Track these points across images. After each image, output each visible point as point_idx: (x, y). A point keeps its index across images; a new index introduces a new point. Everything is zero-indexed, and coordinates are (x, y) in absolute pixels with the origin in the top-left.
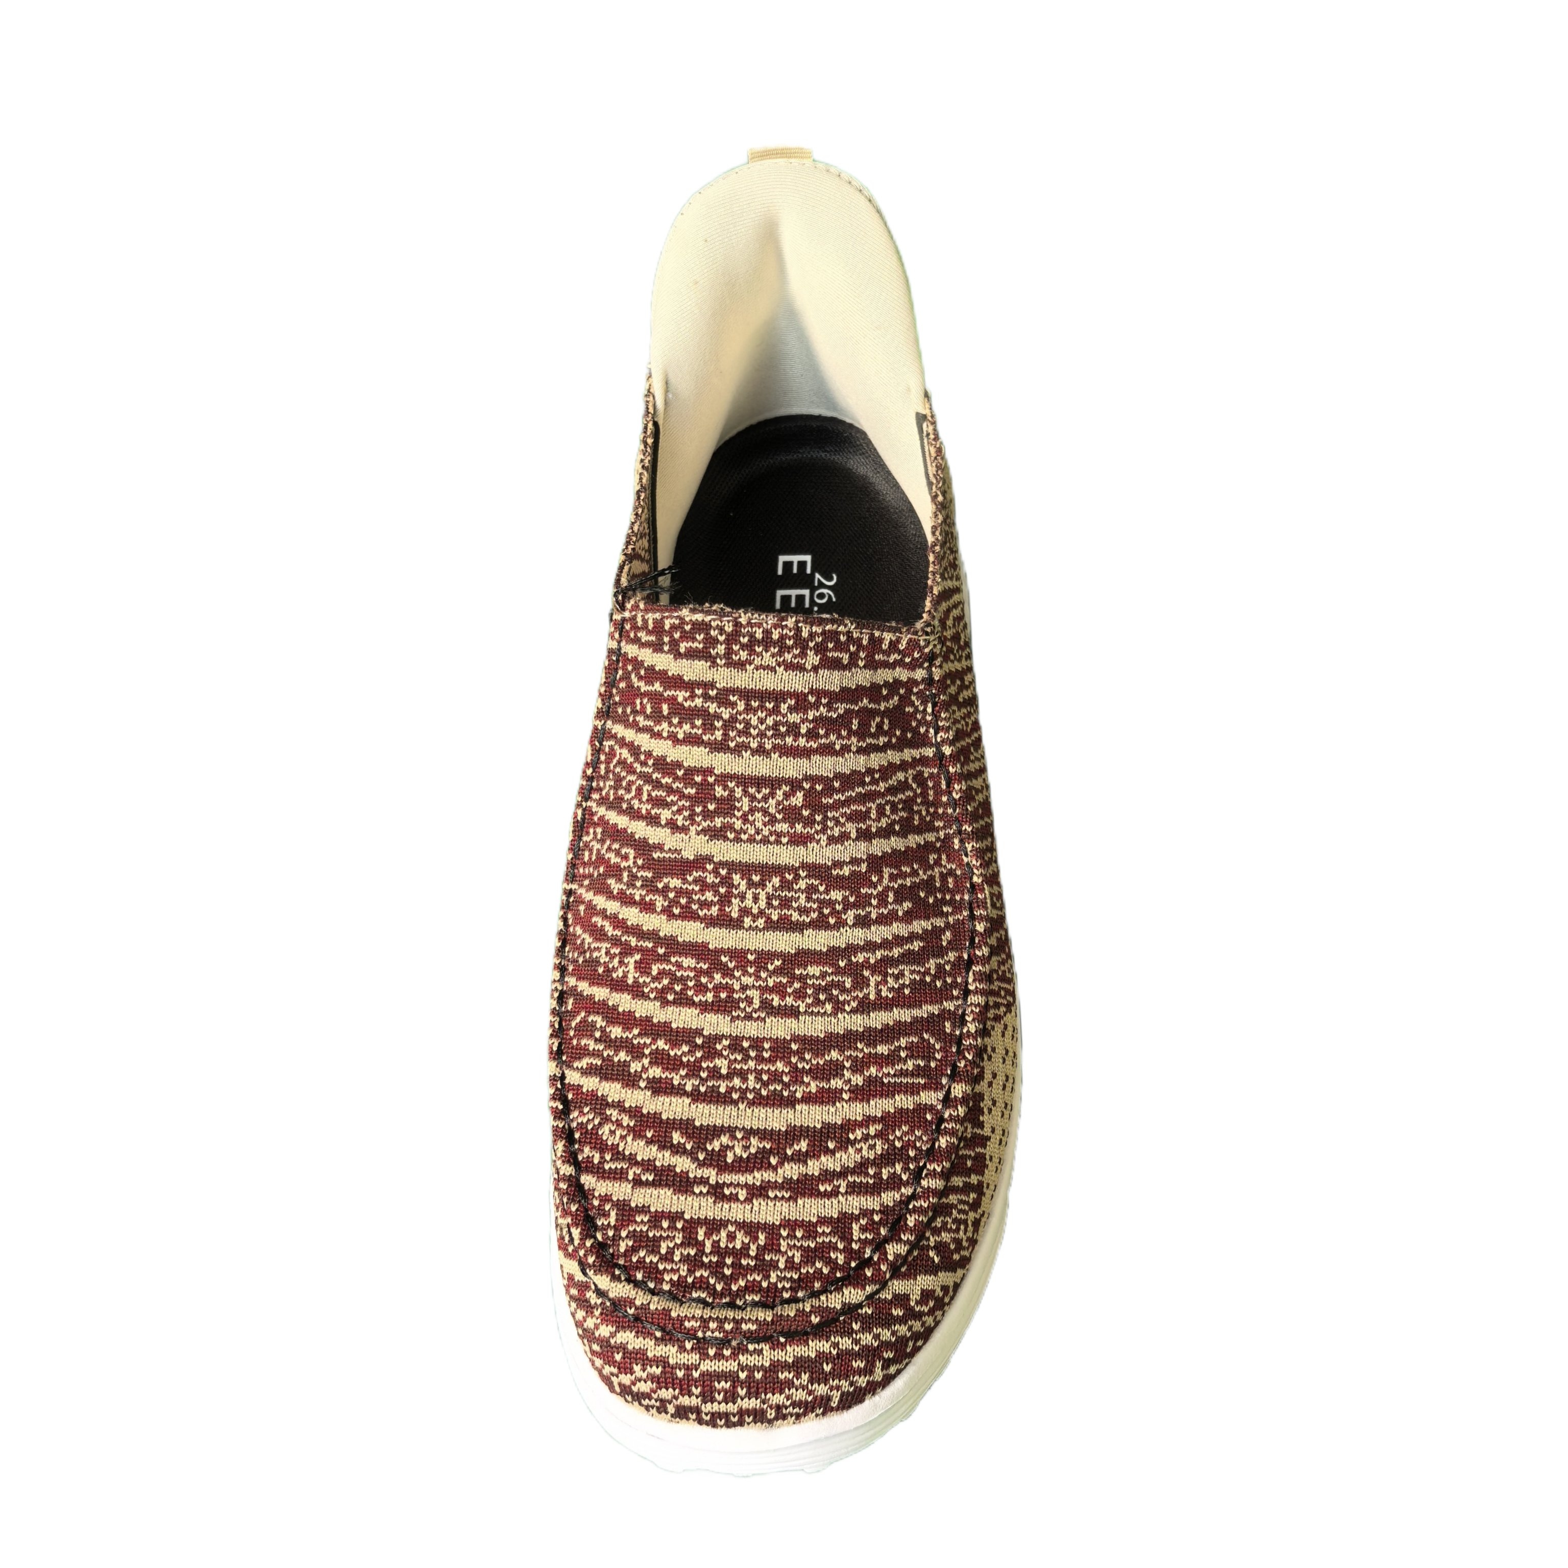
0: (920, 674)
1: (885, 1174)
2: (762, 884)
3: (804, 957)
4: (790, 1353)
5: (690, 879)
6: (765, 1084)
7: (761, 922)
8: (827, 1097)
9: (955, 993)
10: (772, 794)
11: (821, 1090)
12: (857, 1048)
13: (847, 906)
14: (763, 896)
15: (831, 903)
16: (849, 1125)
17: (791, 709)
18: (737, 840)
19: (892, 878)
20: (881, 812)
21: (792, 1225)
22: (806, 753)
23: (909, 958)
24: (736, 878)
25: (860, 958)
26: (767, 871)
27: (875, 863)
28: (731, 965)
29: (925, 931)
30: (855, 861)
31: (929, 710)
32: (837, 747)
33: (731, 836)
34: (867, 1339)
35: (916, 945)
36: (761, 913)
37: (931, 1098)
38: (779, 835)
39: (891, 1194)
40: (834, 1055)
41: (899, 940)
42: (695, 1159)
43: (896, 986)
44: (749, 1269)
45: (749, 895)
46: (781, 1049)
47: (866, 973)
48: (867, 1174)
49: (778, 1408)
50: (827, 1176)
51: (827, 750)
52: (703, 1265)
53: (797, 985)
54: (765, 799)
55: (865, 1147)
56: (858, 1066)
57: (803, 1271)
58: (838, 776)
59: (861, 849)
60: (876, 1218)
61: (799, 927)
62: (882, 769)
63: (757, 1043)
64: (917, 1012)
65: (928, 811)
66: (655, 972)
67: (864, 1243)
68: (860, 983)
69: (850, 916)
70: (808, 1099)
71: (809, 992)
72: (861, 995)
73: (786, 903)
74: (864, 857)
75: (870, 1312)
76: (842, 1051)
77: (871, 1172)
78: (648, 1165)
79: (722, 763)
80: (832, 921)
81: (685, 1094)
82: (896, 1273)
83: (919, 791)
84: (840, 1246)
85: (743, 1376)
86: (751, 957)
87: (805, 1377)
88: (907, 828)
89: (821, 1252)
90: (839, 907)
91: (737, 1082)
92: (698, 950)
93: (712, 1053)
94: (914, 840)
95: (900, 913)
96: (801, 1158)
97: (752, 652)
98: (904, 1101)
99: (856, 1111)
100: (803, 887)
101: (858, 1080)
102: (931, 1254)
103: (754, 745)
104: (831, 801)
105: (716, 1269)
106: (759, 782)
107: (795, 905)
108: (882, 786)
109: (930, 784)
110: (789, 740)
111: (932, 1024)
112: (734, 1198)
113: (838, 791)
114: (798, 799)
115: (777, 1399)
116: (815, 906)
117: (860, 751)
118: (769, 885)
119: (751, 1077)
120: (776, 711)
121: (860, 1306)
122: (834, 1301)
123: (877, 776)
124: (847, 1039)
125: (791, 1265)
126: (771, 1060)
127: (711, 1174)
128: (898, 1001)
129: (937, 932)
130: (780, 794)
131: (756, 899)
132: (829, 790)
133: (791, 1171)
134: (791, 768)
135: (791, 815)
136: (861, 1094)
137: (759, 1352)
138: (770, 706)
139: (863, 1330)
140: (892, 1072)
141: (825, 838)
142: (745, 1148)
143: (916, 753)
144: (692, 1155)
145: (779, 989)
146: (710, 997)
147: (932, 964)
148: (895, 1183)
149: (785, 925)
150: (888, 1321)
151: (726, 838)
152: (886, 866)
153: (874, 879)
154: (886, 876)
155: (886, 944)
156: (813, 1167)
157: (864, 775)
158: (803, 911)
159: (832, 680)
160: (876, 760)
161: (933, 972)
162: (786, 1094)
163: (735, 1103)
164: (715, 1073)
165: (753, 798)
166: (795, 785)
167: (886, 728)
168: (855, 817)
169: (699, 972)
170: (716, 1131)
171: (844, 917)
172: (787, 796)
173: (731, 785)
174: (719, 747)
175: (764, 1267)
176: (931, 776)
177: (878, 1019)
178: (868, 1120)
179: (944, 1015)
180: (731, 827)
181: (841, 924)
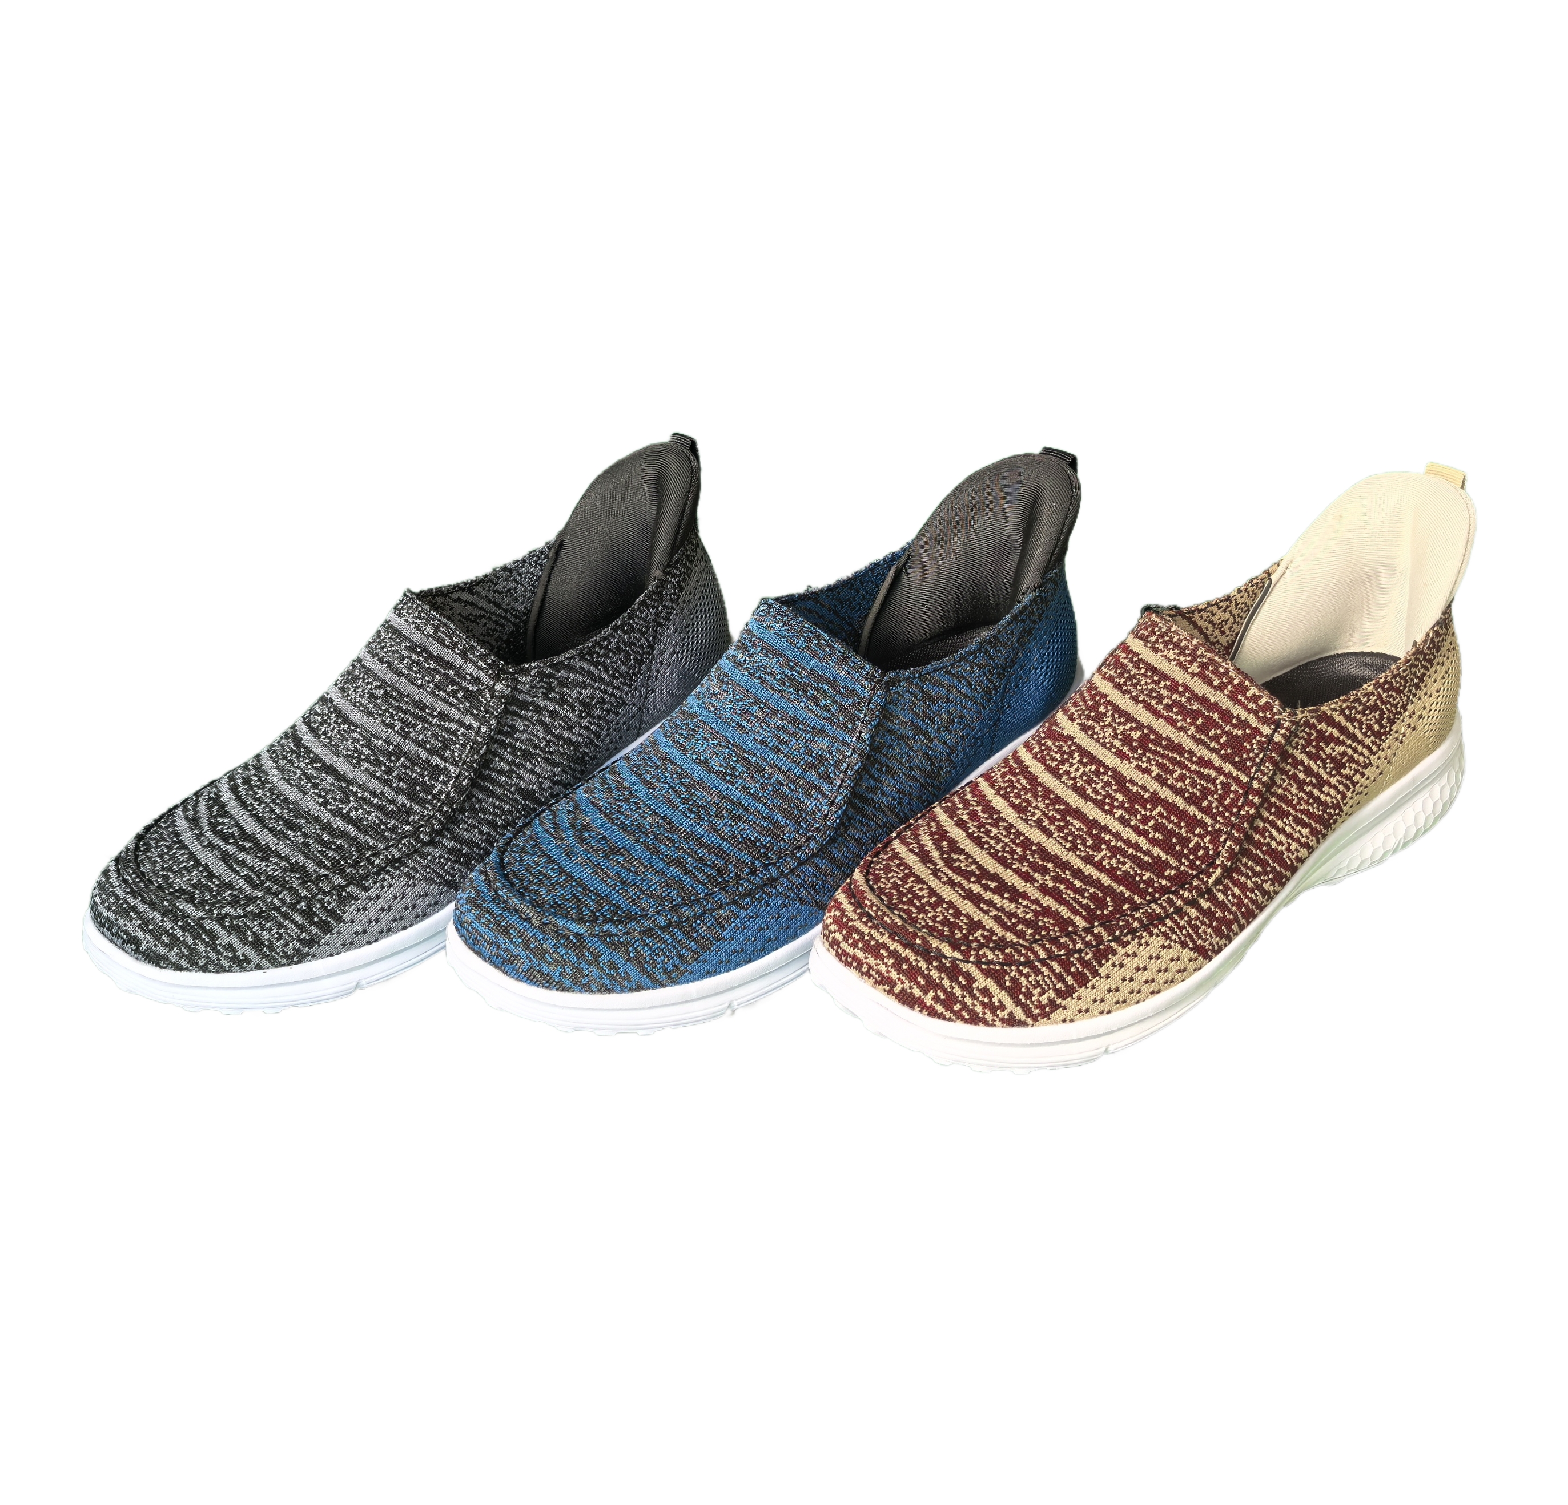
0: (1266, 730)
1: (1020, 927)
2: (1085, 765)
3: (1078, 814)
4: (894, 946)
5: (1057, 744)
6: (1004, 851)
7: (1070, 783)
8: (1027, 878)
9: (1148, 898)
10: (1125, 724)
11: (1027, 873)
12: (1064, 872)
13: (1121, 806)
14: (1081, 771)
15: (1114, 799)
16: (1025, 896)
17: (1165, 687)
18: (1092, 737)
19: (1160, 814)
20: (1182, 778)
21: (951, 905)
22: (1157, 714)
23: (1135, 859)
24: (1076, 754)
25: (1107, 837)
26: (1093, 760)
27: (1156, 799)
28: (1040, 794)
29: (1159, 858)
30: (1144, 788)
31: (1261, 756)
32: (1179, 724)
33: (1090, 733)
34: (935, 974)
35: (1146, 859)
36: (1074, 778)
37: (1079, 921)
38: (1112, 746)
39: (1013, 937)
40: (1050, 865)
41: (1137, 846)
42: (941, 855)
43: (1115, 866)
44: (914, 905)
45: (1075, 767)
46: (1027, 843)
47: (1103, 846)
48: (1011, 920)
49: (870, 967)
50: (990, 903)
51: (1171, 722)
52: (898, 891)
53: (1062, 824)
54: (1120, 724)
55: (1022, 909)
56: (1056, 879)
57: (936, 925)
58: (1168, 739)
59: (1153, 786)
60: (994, 938)
61: (1087, 798)
62: (1201, 758)
63: (1019, 833)
64: (1115, 885)
65: (1217, 807)
66: (1007, 778)
67: (976, 940)
68: (1097, 848)
69: (1119, 813)
70: (1017, 871)
71: (1065, 831)
72: (1091, 853)
73: (1090, 782)
74: (1151, 790)
75: (948, 965)
76: (1055, 866)
77: (1013, 920)
78: (922, 847)
79: (1115, 696)
80: (1107, 808)
81: (967, 832)
82: (978, 964)
83: (1219, 792)
84: (964, 932)
85: (866, 938)
86: (1052, 796)
87: (891, 961)
88: (1192, 800)
89: (953, 926)
90: (1116, 804)
91: (992, 842)
92: (1032, 779)
93: (995, 824)
94: (1192, 810)
95: (1150, 836)
96: (986, 888)
97: (1166, 646)
98: (1065, 913)
99: (1034, 893)
100: (1105, 780)
101: (1051, 884)
102: (1007, 978)
103: (1134, 694)
104: (1154, 748)
105: (901, 895)
106: (1123, 713)
107: (1093, 786)
108: (1194, 767)
109: (1232, 796)
110: (1153, 702)
111: (1119, 899)
112: (939, 878)
113: (1163, 747)
114: (1136, 734)
115: (871, 961)
116: (1103, 793)
117: (1193, 737)
118: (1089, 768)
119: (1001, 844)
120: (1157, 683)
121: (946, 958)
122: (935, 943)
123: (1194, 759)
124: (1065, 865)
125: (934, 919)
126: (1017, 845)
127: (941, 864)
128: (1111, 872)
129: (1167, 865)
130: (1129, 725)
131: (1077, 770)
132: (1157, 742)
133: (976, 888)
134: (1145, 717)
135: (1127, 740)
136: (1044, 889)
137: (882, 934)
138: (1156, 678)
139: (936, 968)
140: (1071, 896)
141: (1135, 763)
142: (966, 866)
143: (1235, 773)
144: (942, 853)
145: (1052, 820)
146: (1017, 801)
147: (1147, 875)
148: (1021, 935)
149: (1081, 792)
150: (953, 979)
151: (1087, 732)
152: (1162, 806)
153: (1148, 806)
154: (1157, 811)
155: (1128, 842)
156: (988, 896)
157: (1186, 751)
158: (1096, 792)
159: (1201, 688)
160: (1201, 751)
161: (1144, 878)
162: (1009, 861)
163: (982, 848)
164: (987, 833)
165: (1114, 720)
166: (1140, 726)
167: (1222, 741)
168: (1161, 766)
169: (1024, 788)
170: (961, 851)
171: (1115, 811)
172: (1131, 729)
173: (1109, 708)
174: (1118, 687)
175: (921, 909)
176: (1235, 792)
177: (1089, 870)
178: (1036, 902)
179: (1130, 900)
180: (1092, 728)
181: (1110, 812)
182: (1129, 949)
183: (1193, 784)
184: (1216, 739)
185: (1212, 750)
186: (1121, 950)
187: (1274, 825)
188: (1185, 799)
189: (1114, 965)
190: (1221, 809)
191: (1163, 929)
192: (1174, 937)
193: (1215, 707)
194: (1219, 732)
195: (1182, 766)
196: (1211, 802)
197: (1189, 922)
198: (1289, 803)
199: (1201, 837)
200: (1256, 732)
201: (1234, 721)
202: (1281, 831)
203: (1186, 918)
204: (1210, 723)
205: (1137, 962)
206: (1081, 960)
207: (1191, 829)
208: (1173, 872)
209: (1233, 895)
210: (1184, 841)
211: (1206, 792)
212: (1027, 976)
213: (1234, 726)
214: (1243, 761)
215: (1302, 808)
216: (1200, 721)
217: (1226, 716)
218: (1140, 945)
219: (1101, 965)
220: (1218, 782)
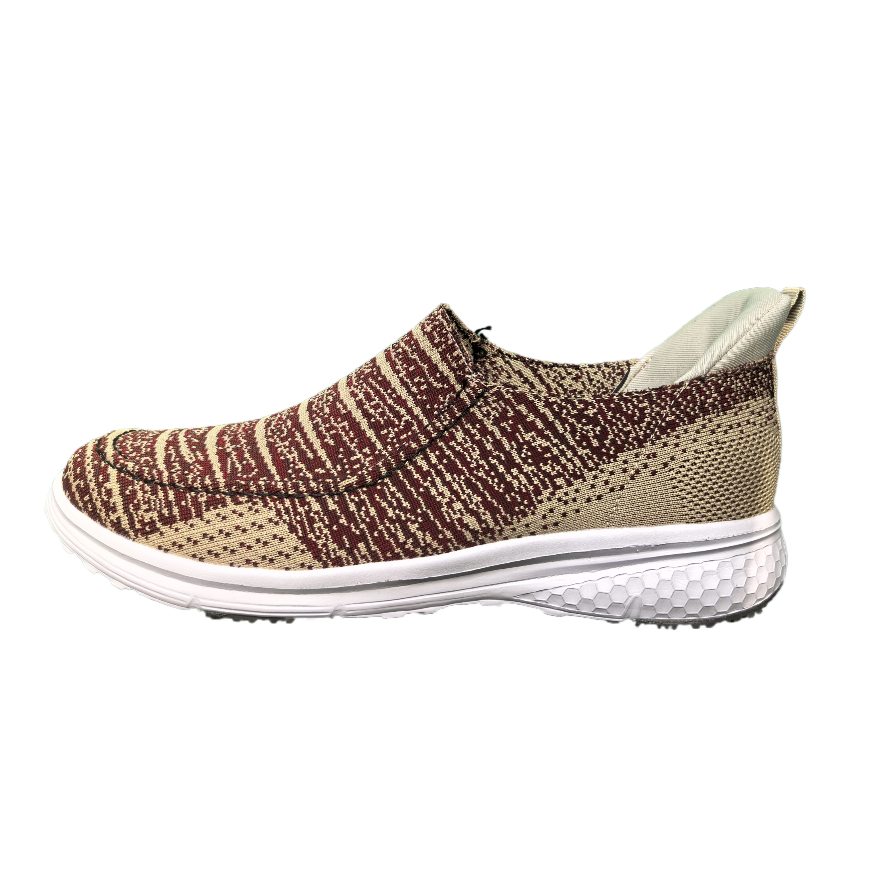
0: (458, 387)
1: (176, 464)
3: (296, 418)
9: (285, 479)
11: (224, 442)
12: (247, 447)
13: (322, 416)
15: (322, 411)
16: (204, 451)
19: (343, 428)
20: (376, 407)
23: (302, 455)
27: (348, 416)
29: (319, 458)
30: (345, 407)
37: (219, 474)
39: (164, 466)
40: (244, 442)
41: (310, 446)
43: (283, 453)
47: (289, 439)
48: (175, 459)
50: (177, 448)
51: (393, 365)
53: (281, 423)
55: (191, 456)
56: (237, 449)
58: (383, 377)
59: (352, 407)
61: (309, 409)
62: (399, 397)
64: (270, 464)
67: (135, 457)
68: (284, 439)
71: (278, 427)
72: (277, 442)
74: (349, 410)
80: (313, 416)
83: (401, 427)
88: (376, 427)
94: (370, 433)
95: (326, 440)
98: (216, 467)
99: (212, 452)
100: (329, 399)
101: (229, 451)
102: (130, 487)
104: (370, 381)
108: (390, 402)
109: (410, 433)
111: (264, 472)
113: (376, 381)
114: (367, 371)
116: (320, 407)
121: (105, 461)
123: (394, 396)
124: (253, 444)
128: (277, 456)
133: (182, 440)
136: (221, 452)
140: (233, 460)
141: (352, 389)
143: (421, 417)
148: (170, 468)
152: (348, 423)
153: (339, 420)
156: (182, 444)
157: (390, 388)
158: (317, 406)
162: (225, 435)
171: (316, 419)
176: (413, 431)
177: (264, 450)
178: (206, 456)
179: (271, 476)
181: (313, 420)
182: (239, 508)
183: (382, 414)
184: (418, 385)
185: (411, 393)
186: (231, 506)
187: (439, 473)
188: (369, 421)
189: (218, 515)
190: (395, 441)
191: (280, 506)
192: (286, 517)
193: (427, 360)
194: (422, 380)
195: (382, 398)
196: (389, 433)
197: (307, 513)
198: (466, 464)
199: (366, 455)
200: (452, 388)
201: (438, 375)
202: (445, 483)
203: (306, 507)
204: (419, 371)
205: (240, 522)
206: (195, 500)
207: (360, 447)
208: (323, 471)
209: (367, 513)
210: (349, 453)
211: (389, 423)
212: (145, 492)
213: (437, 379)
214: (433, 409)
215: (480, 474)
216: (412, 368)
217: (434, 369)
218: (250, 509)
219: (208, 510)
220: (404, 419)
